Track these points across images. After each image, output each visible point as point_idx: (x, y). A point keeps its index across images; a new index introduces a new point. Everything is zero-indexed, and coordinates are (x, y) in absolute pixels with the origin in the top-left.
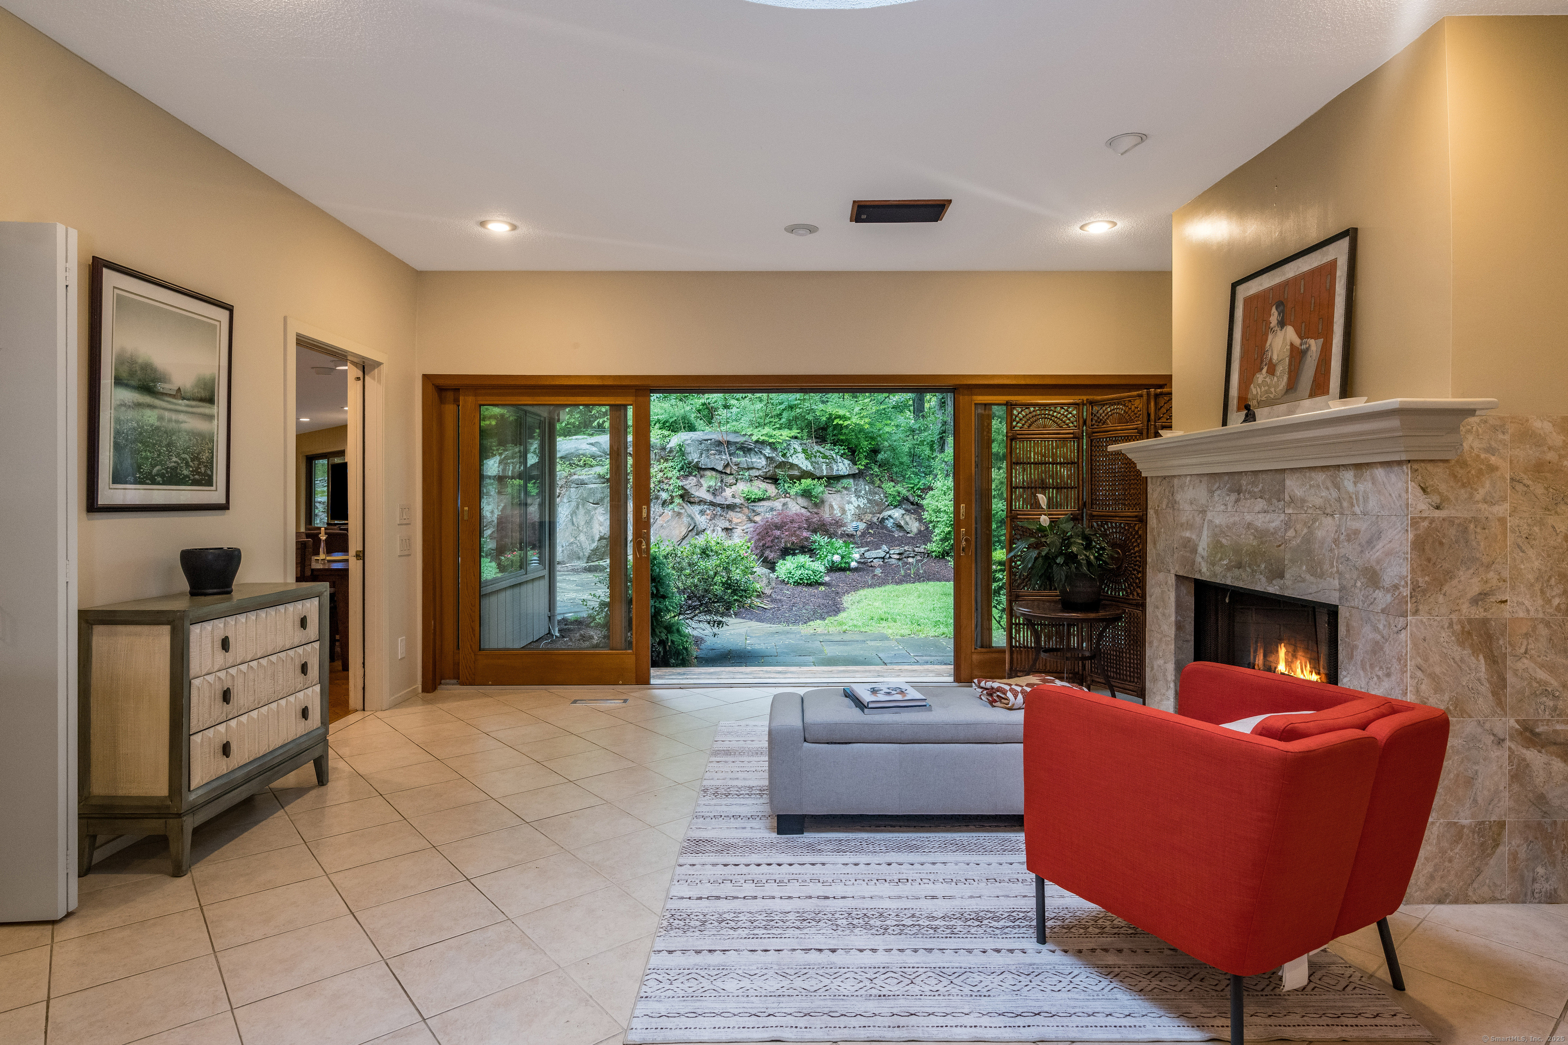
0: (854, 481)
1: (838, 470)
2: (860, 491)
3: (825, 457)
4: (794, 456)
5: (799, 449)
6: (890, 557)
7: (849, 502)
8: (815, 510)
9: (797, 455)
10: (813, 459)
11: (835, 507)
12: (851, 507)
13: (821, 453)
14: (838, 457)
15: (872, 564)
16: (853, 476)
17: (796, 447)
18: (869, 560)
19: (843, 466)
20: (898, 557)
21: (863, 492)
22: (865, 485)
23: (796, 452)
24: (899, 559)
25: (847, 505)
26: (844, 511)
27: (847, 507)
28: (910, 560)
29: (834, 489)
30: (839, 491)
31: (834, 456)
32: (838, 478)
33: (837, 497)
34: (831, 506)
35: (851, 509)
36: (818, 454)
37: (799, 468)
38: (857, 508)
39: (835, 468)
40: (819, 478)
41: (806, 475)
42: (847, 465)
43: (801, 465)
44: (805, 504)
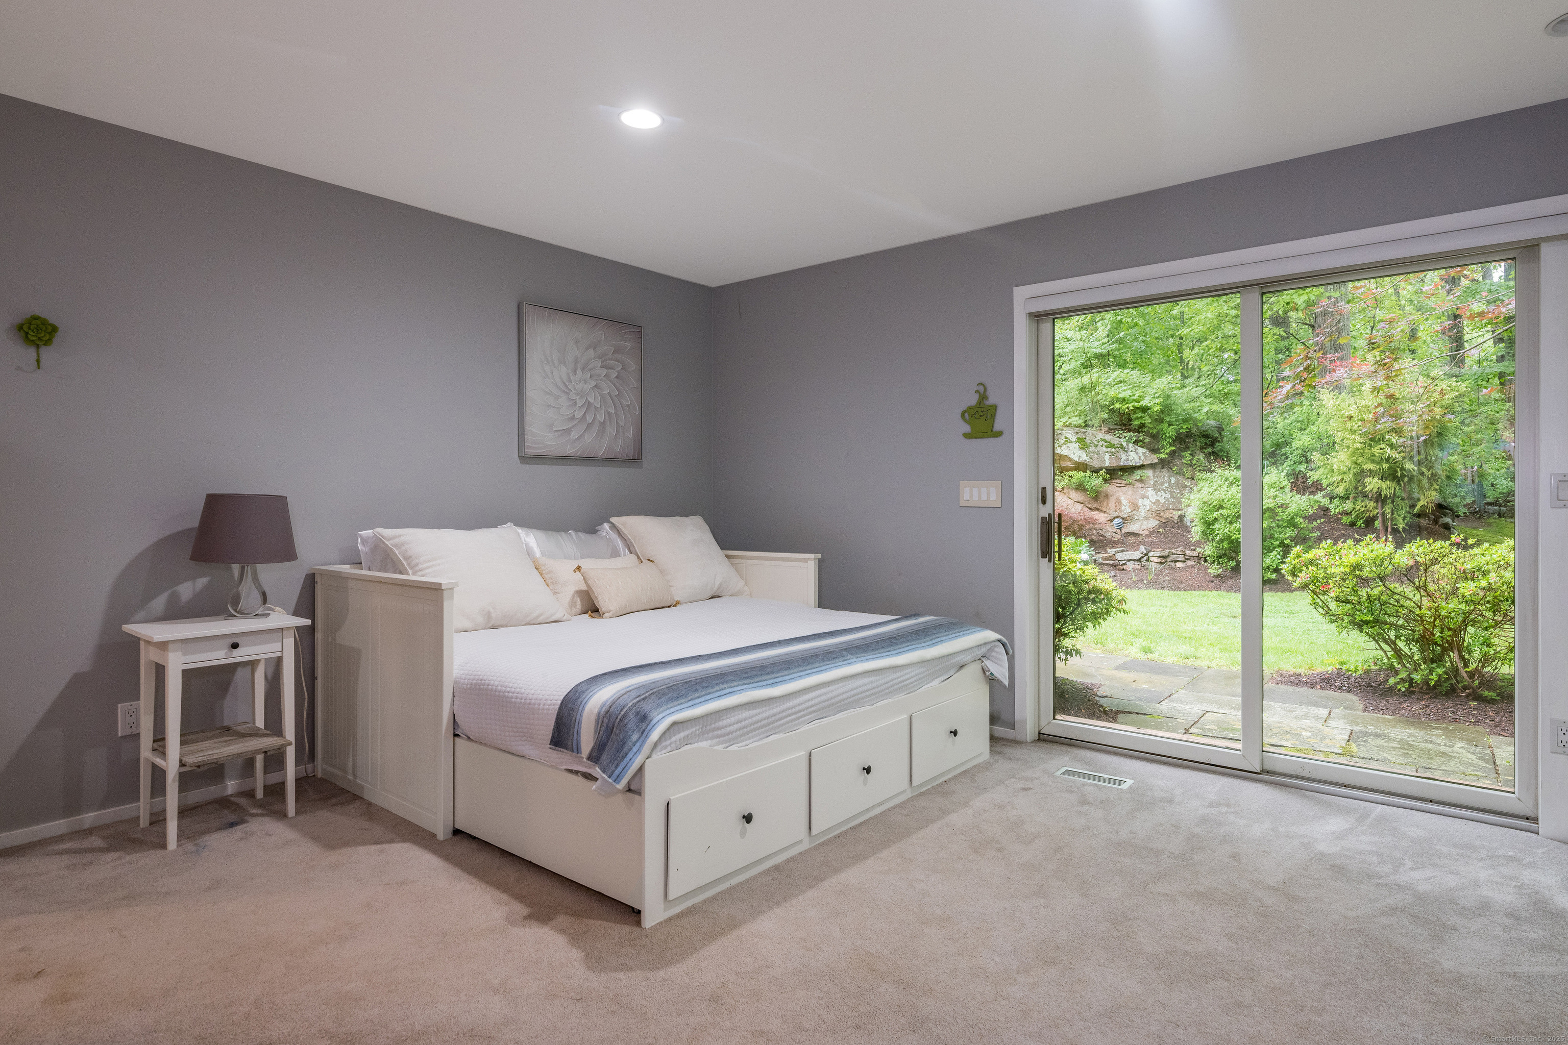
0: (1154, 472)
1: (1127, 460)
2: (1162, 484)
3: (1111, 446)
4: (1064, 447)
5: (1074, 438)
6: (1148, 560)
7: (1143, 497)
8: (1095, 505)
9: (1068, 445)
10: (1092, 449)
11: (1124, 502)
12: (1147, 502)
13: (1106, 442)
14: (1131, 445)
15: (1124, 567)
16: (1152, 466)
17: (1069, 436)
18: (1121, 563)
19: (1136, 455)
20: (1159, 560)
21: (1166, 485)
22: (1170, 476)
23: (1067, 441)
24: (1161, 563)
25: (1140, 500)
26: (1135, 507)
27: (1140, 502)
28: (1179, 565)
29: (1124, 482)
30: (1130, 484)
31: (1125, 444)
32: (1129, 470)
33: (1129, 490)
34: (1119, 502)
35: (1146, 505)
36: (1101, 443)
37: (1070, 460)
38: (1154, 503)
39: (1124, 457)
40: (1096, 471)
41: (1081, 467)
42: (1141, 455)
43: (1072, 456)
44: (1081, 499)
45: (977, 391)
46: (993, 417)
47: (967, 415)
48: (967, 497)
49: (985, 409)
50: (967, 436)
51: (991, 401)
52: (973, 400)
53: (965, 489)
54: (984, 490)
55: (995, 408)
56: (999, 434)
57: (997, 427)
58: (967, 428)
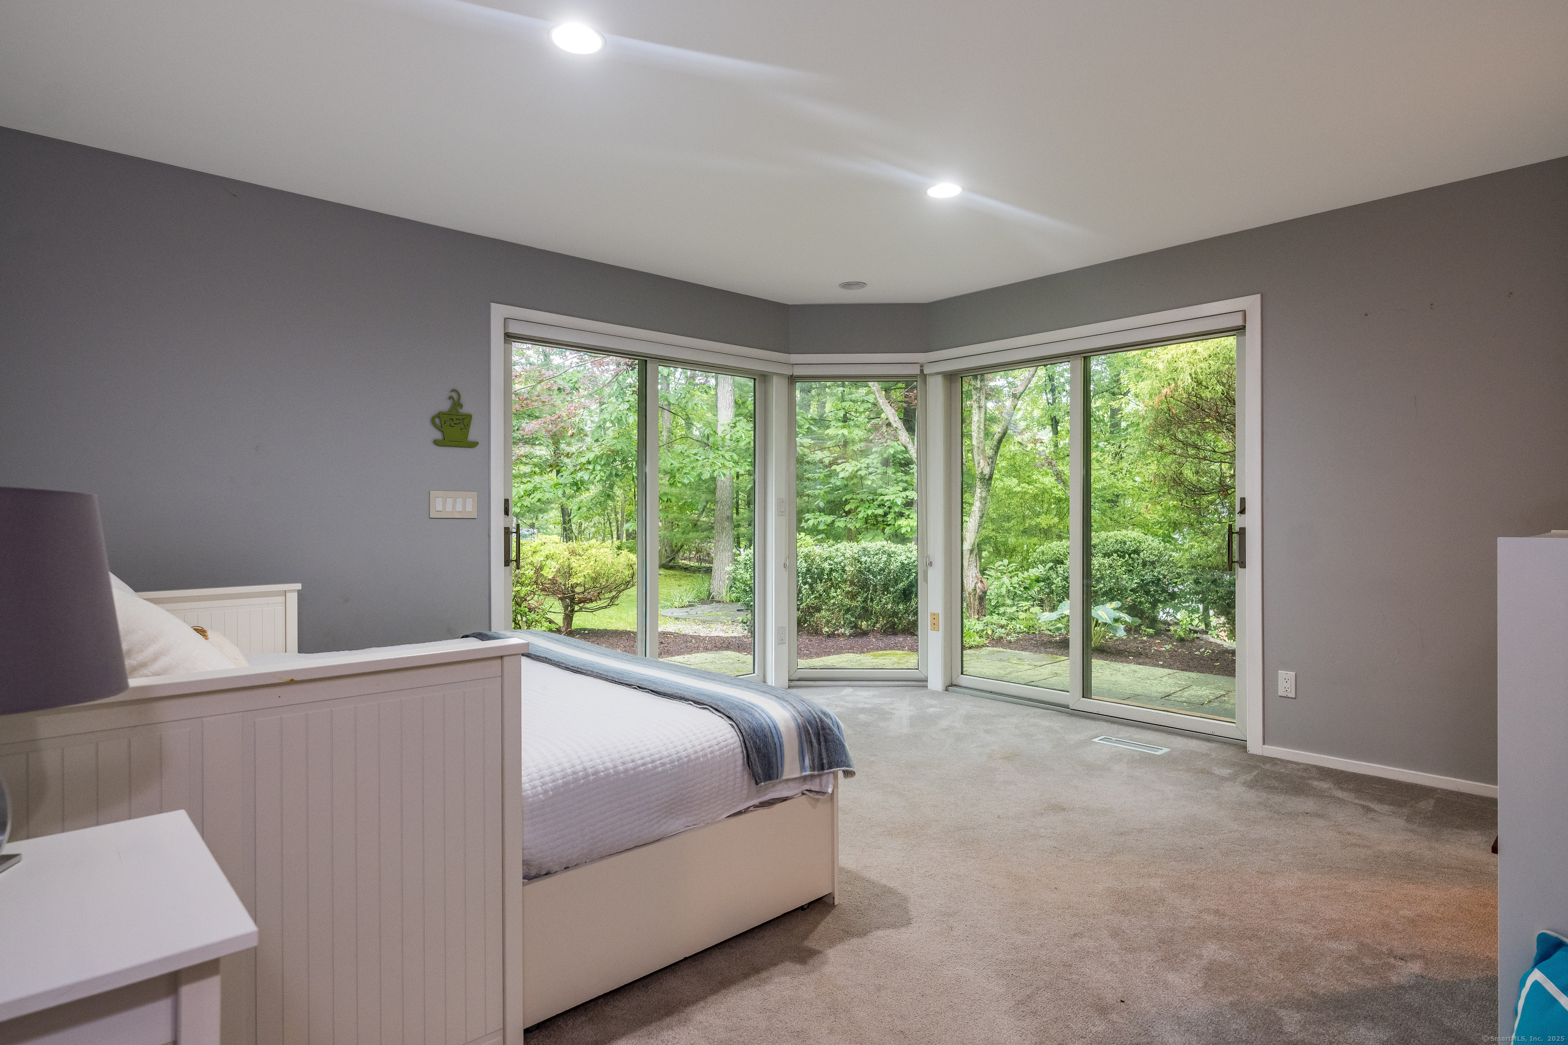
45: (450, 398)
46: (467, 426)
47: (437, 420)
48: (439, 507)
49: (461, 418)
50: (436, 443)
51: (466, 409)
52: (445, 406)
53: (437, 500)
54: (460, 501)
55: (469, 417)
56: (473, 445)
57: (472, 436)
58: (438, 435)
